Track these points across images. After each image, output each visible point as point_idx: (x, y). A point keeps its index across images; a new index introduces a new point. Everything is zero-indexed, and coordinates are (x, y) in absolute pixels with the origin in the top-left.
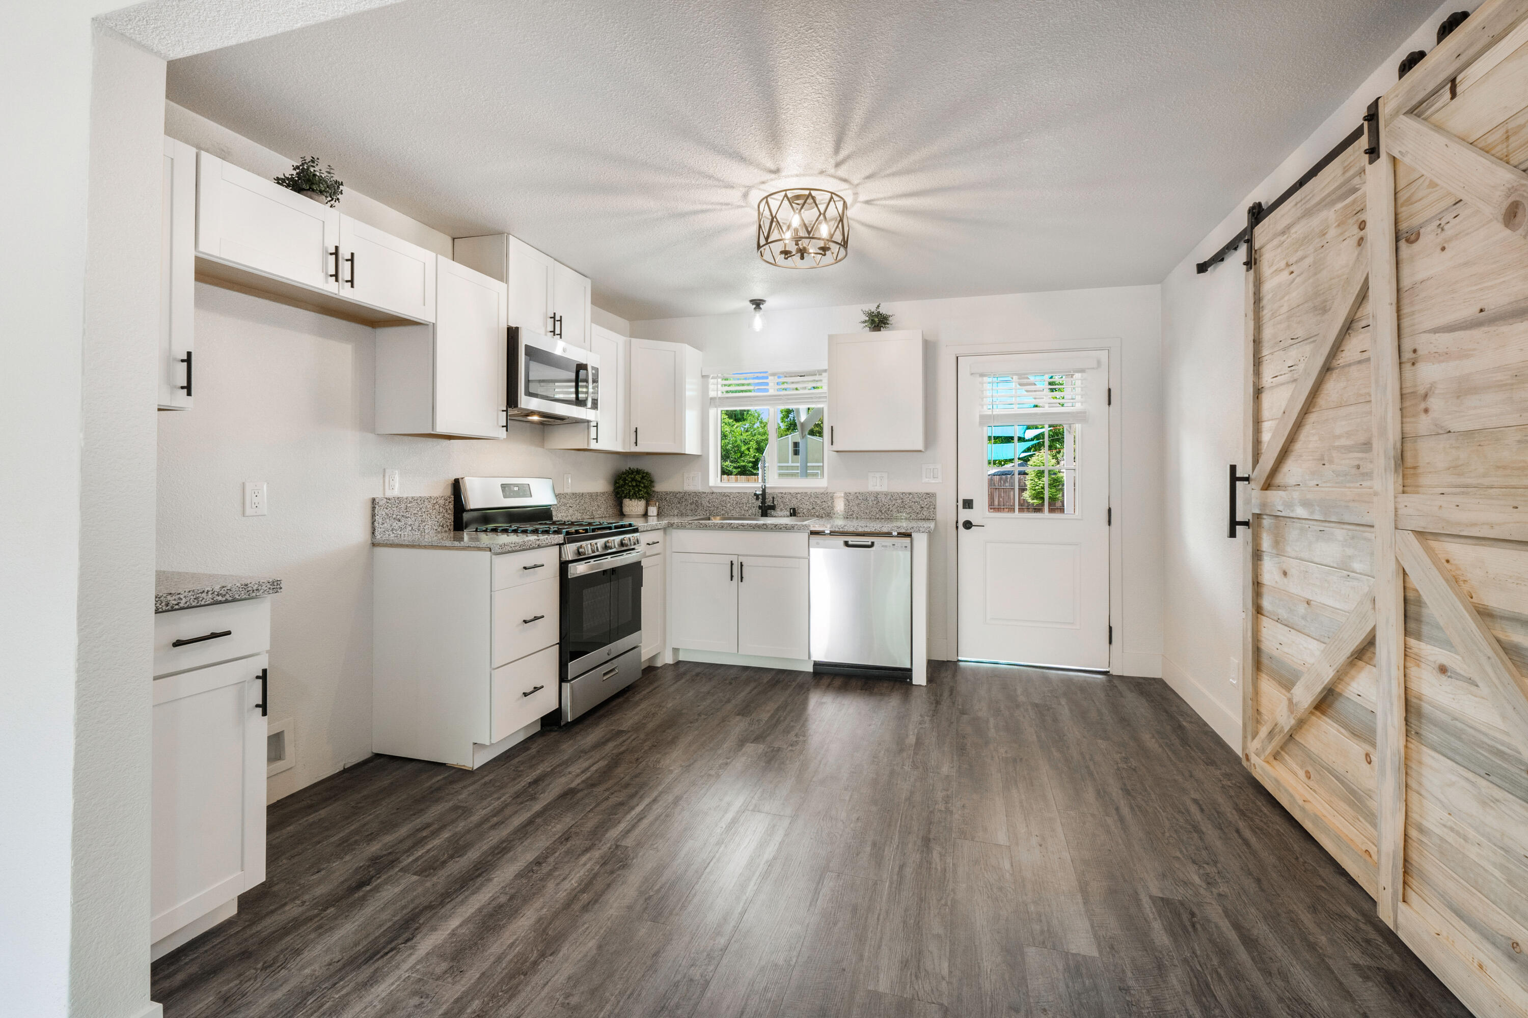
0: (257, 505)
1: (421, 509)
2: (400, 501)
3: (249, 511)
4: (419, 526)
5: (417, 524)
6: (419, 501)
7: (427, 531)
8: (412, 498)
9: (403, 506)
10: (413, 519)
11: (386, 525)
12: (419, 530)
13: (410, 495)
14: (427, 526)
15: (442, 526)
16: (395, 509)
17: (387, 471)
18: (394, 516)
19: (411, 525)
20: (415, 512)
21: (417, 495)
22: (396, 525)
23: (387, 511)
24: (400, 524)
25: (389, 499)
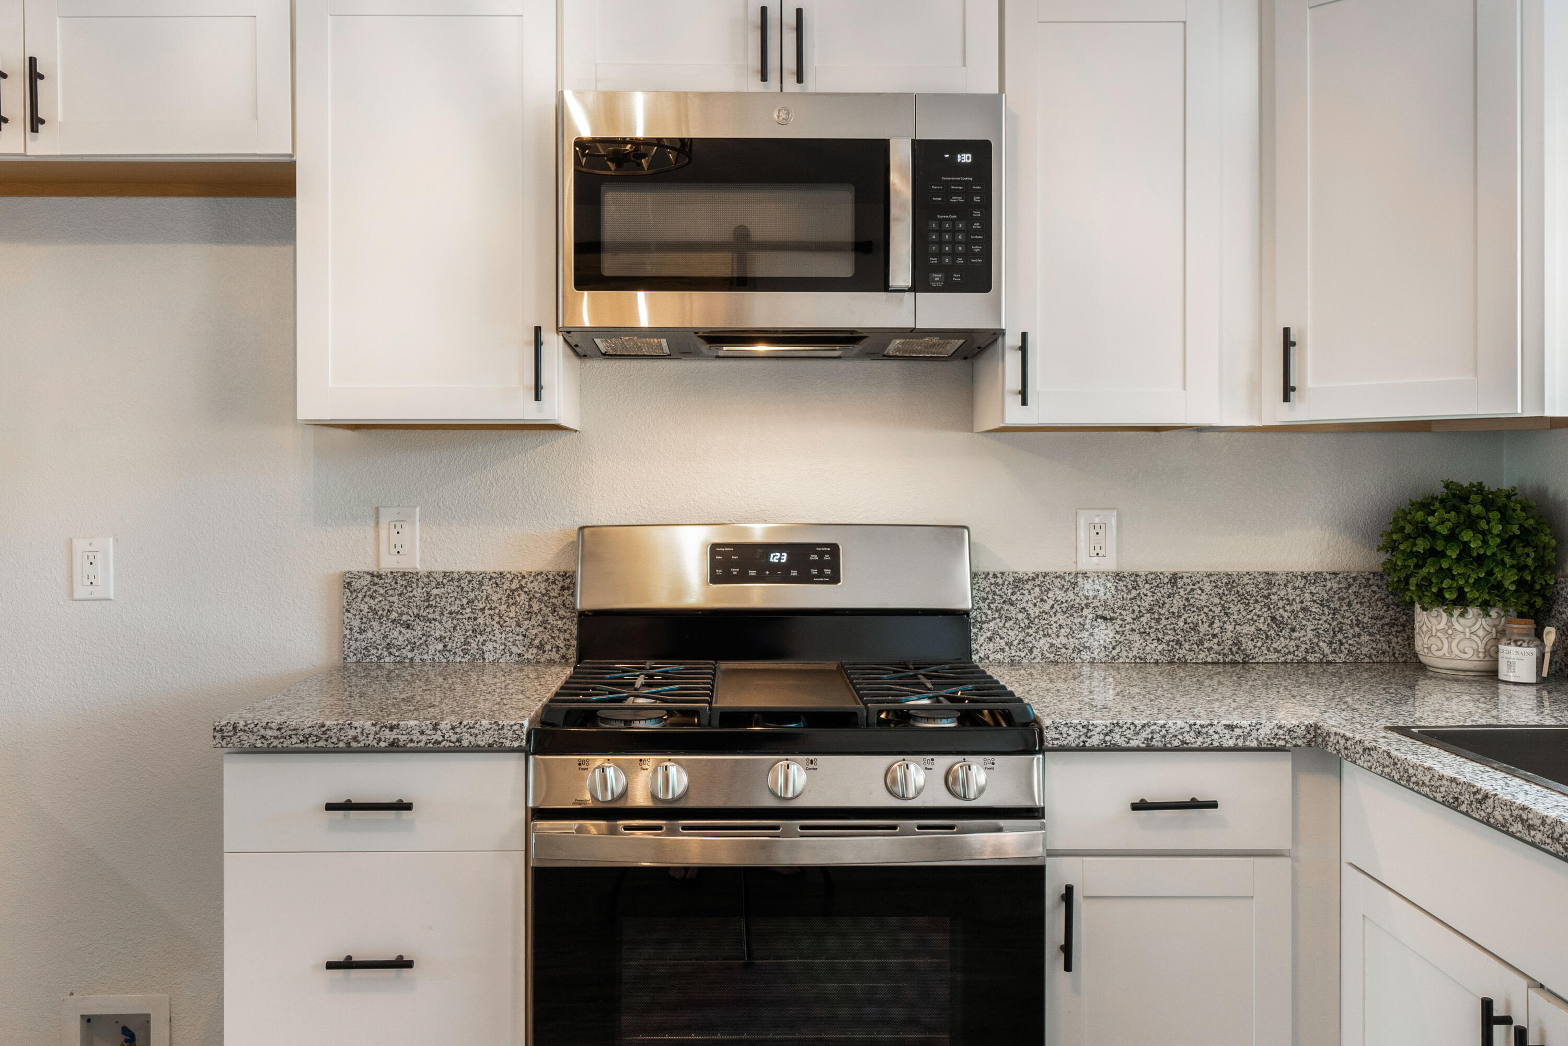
0: (92, 579)
1: (470, 602)
2: (410, 583)
3: (81, 591)
4: (466, 643)
5: (459, 637)
6: (464, 583)
7: (489, 657)
8: (445, 574)
9: (418, 592)
10: (449, 625)
11: (370, 634)
12: (465, 652)
13: (439, 567)
14: (490, 646)
15: (541, 647)
16: (395, 599)
17: (382, 510)
18: (394, 615)
19: (441, 639)
20: (454, 608)
21: (459, 567)
22: (398, 636)
23: (372, 603)
24: (408, 634)
25: (379, 576)
